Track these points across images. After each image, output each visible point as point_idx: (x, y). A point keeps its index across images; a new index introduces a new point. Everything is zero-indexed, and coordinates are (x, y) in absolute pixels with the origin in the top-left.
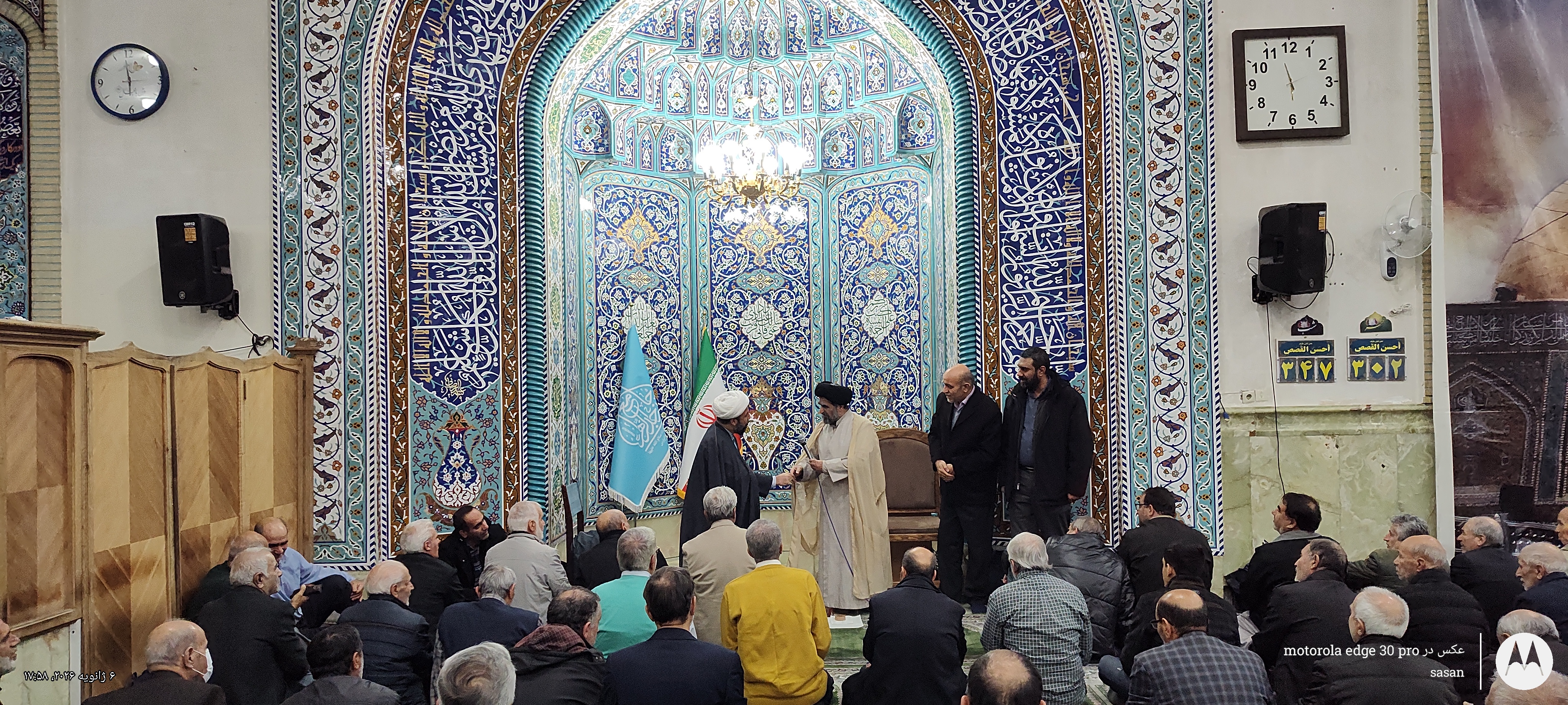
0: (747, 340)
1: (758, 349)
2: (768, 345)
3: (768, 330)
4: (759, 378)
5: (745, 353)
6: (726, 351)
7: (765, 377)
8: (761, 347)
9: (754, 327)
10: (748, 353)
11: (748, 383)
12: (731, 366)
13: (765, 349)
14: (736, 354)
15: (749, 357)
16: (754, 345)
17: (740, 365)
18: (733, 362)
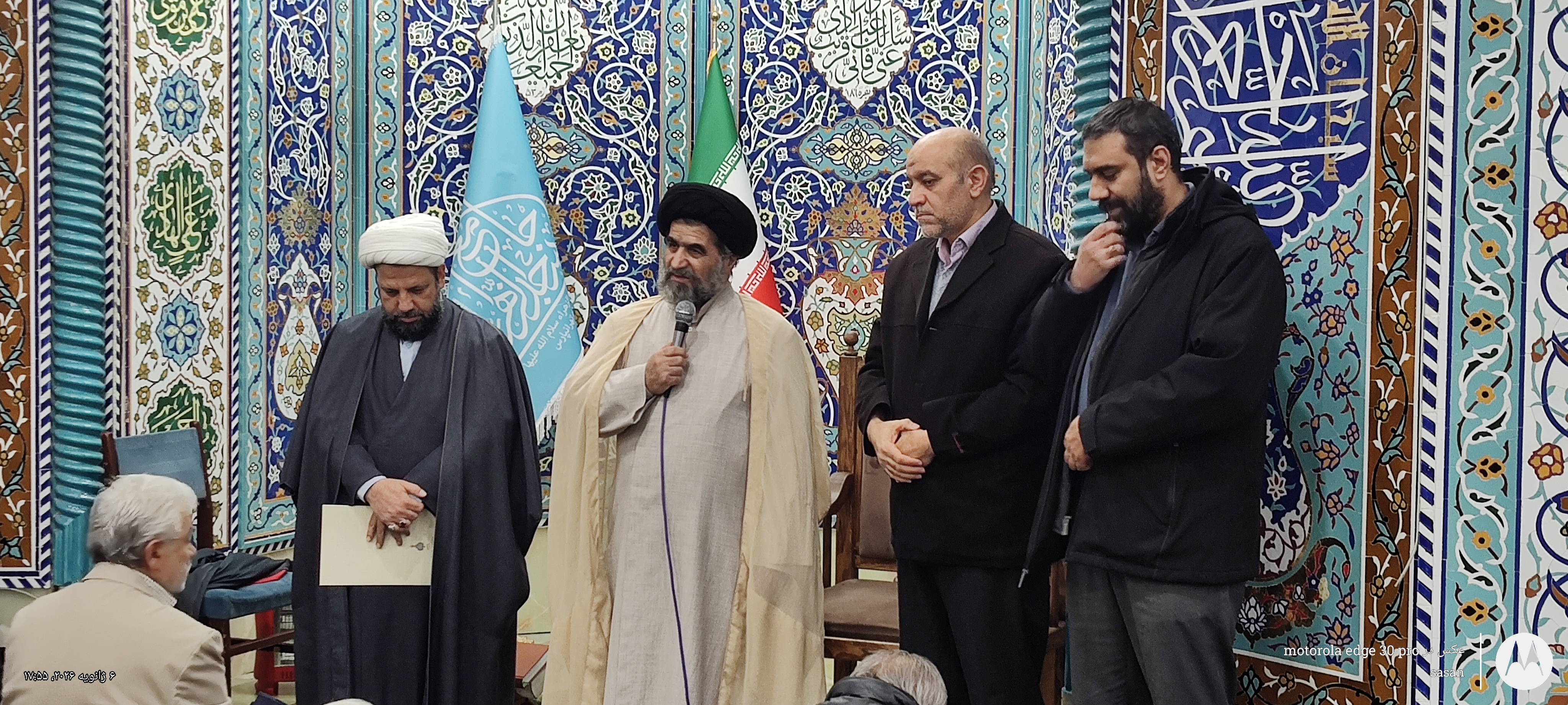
0: (822, 83)
1: (848, 111)
2: (874, 99)
3: (876, 58)
4: (849, 186)
5: (818, 121)
6: (774, 115)
7: (862, 186)
8: (857, 103)
9: (841, 52)
10: (824, 122)
11: (822, 199)
12: (783, 156)
13: (867, 111)
14: (797, 123)
15: (827, 133)
16: (841, 99)
17: (805, 151)
18: (790, 143)
